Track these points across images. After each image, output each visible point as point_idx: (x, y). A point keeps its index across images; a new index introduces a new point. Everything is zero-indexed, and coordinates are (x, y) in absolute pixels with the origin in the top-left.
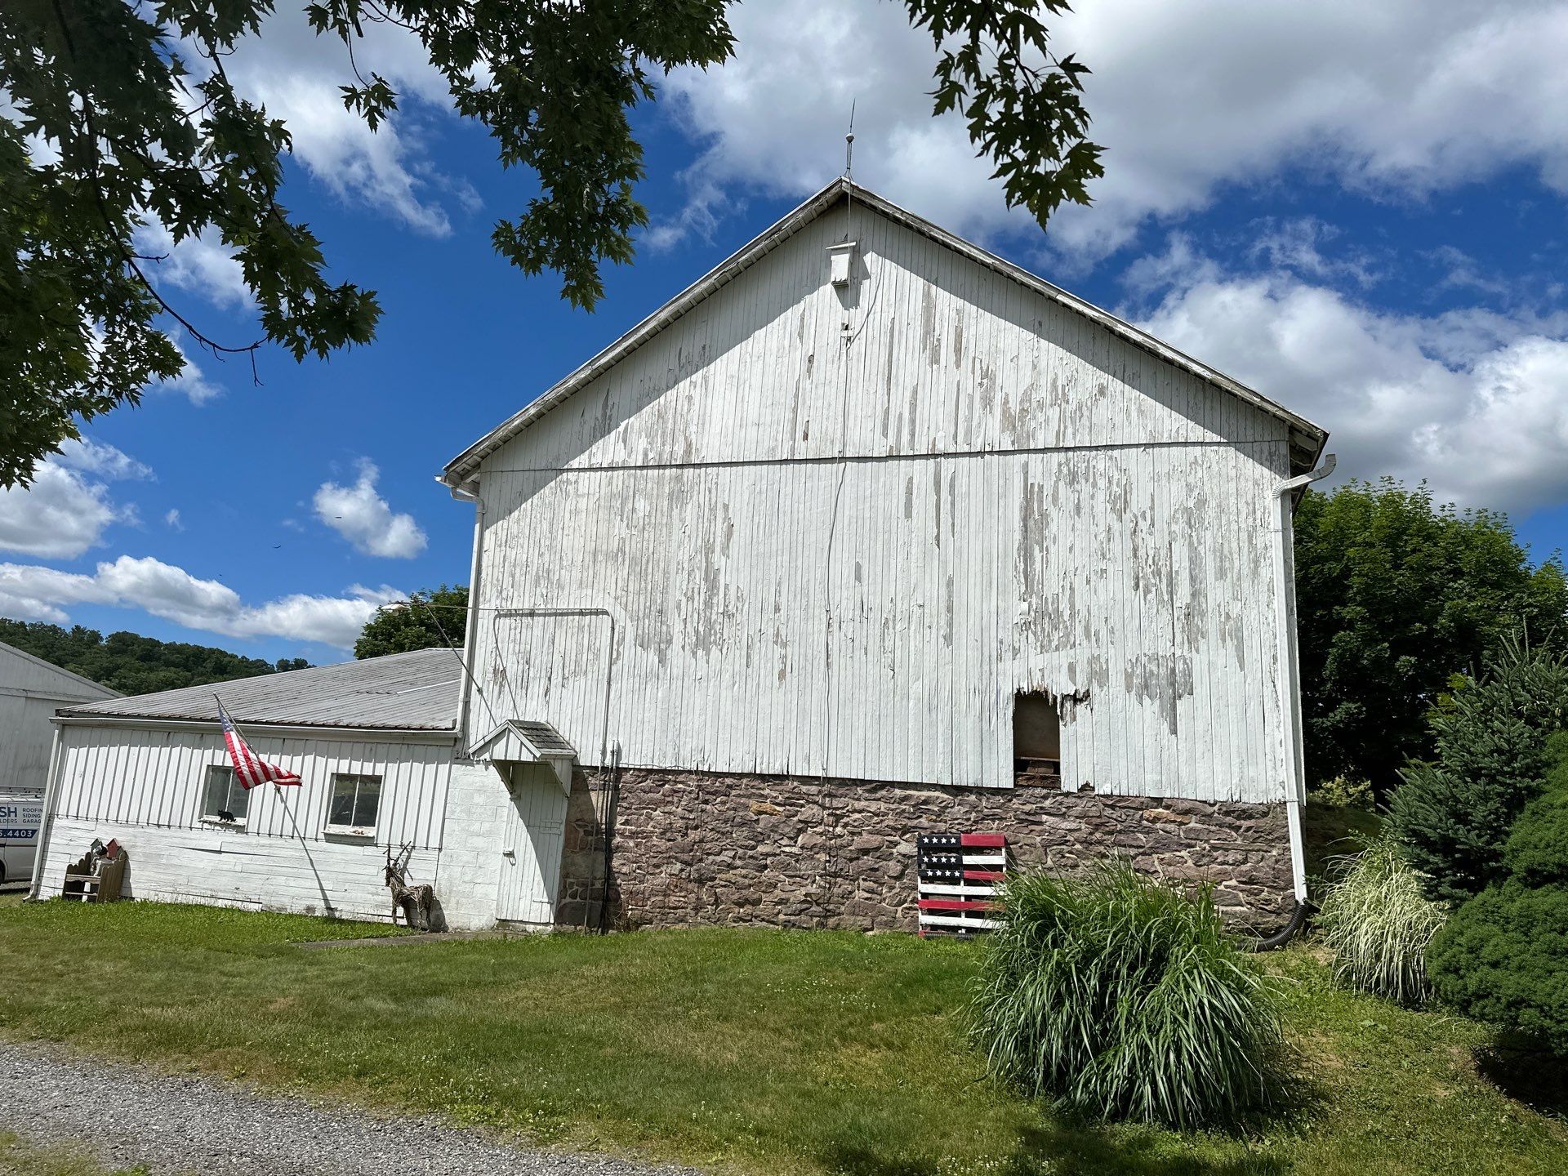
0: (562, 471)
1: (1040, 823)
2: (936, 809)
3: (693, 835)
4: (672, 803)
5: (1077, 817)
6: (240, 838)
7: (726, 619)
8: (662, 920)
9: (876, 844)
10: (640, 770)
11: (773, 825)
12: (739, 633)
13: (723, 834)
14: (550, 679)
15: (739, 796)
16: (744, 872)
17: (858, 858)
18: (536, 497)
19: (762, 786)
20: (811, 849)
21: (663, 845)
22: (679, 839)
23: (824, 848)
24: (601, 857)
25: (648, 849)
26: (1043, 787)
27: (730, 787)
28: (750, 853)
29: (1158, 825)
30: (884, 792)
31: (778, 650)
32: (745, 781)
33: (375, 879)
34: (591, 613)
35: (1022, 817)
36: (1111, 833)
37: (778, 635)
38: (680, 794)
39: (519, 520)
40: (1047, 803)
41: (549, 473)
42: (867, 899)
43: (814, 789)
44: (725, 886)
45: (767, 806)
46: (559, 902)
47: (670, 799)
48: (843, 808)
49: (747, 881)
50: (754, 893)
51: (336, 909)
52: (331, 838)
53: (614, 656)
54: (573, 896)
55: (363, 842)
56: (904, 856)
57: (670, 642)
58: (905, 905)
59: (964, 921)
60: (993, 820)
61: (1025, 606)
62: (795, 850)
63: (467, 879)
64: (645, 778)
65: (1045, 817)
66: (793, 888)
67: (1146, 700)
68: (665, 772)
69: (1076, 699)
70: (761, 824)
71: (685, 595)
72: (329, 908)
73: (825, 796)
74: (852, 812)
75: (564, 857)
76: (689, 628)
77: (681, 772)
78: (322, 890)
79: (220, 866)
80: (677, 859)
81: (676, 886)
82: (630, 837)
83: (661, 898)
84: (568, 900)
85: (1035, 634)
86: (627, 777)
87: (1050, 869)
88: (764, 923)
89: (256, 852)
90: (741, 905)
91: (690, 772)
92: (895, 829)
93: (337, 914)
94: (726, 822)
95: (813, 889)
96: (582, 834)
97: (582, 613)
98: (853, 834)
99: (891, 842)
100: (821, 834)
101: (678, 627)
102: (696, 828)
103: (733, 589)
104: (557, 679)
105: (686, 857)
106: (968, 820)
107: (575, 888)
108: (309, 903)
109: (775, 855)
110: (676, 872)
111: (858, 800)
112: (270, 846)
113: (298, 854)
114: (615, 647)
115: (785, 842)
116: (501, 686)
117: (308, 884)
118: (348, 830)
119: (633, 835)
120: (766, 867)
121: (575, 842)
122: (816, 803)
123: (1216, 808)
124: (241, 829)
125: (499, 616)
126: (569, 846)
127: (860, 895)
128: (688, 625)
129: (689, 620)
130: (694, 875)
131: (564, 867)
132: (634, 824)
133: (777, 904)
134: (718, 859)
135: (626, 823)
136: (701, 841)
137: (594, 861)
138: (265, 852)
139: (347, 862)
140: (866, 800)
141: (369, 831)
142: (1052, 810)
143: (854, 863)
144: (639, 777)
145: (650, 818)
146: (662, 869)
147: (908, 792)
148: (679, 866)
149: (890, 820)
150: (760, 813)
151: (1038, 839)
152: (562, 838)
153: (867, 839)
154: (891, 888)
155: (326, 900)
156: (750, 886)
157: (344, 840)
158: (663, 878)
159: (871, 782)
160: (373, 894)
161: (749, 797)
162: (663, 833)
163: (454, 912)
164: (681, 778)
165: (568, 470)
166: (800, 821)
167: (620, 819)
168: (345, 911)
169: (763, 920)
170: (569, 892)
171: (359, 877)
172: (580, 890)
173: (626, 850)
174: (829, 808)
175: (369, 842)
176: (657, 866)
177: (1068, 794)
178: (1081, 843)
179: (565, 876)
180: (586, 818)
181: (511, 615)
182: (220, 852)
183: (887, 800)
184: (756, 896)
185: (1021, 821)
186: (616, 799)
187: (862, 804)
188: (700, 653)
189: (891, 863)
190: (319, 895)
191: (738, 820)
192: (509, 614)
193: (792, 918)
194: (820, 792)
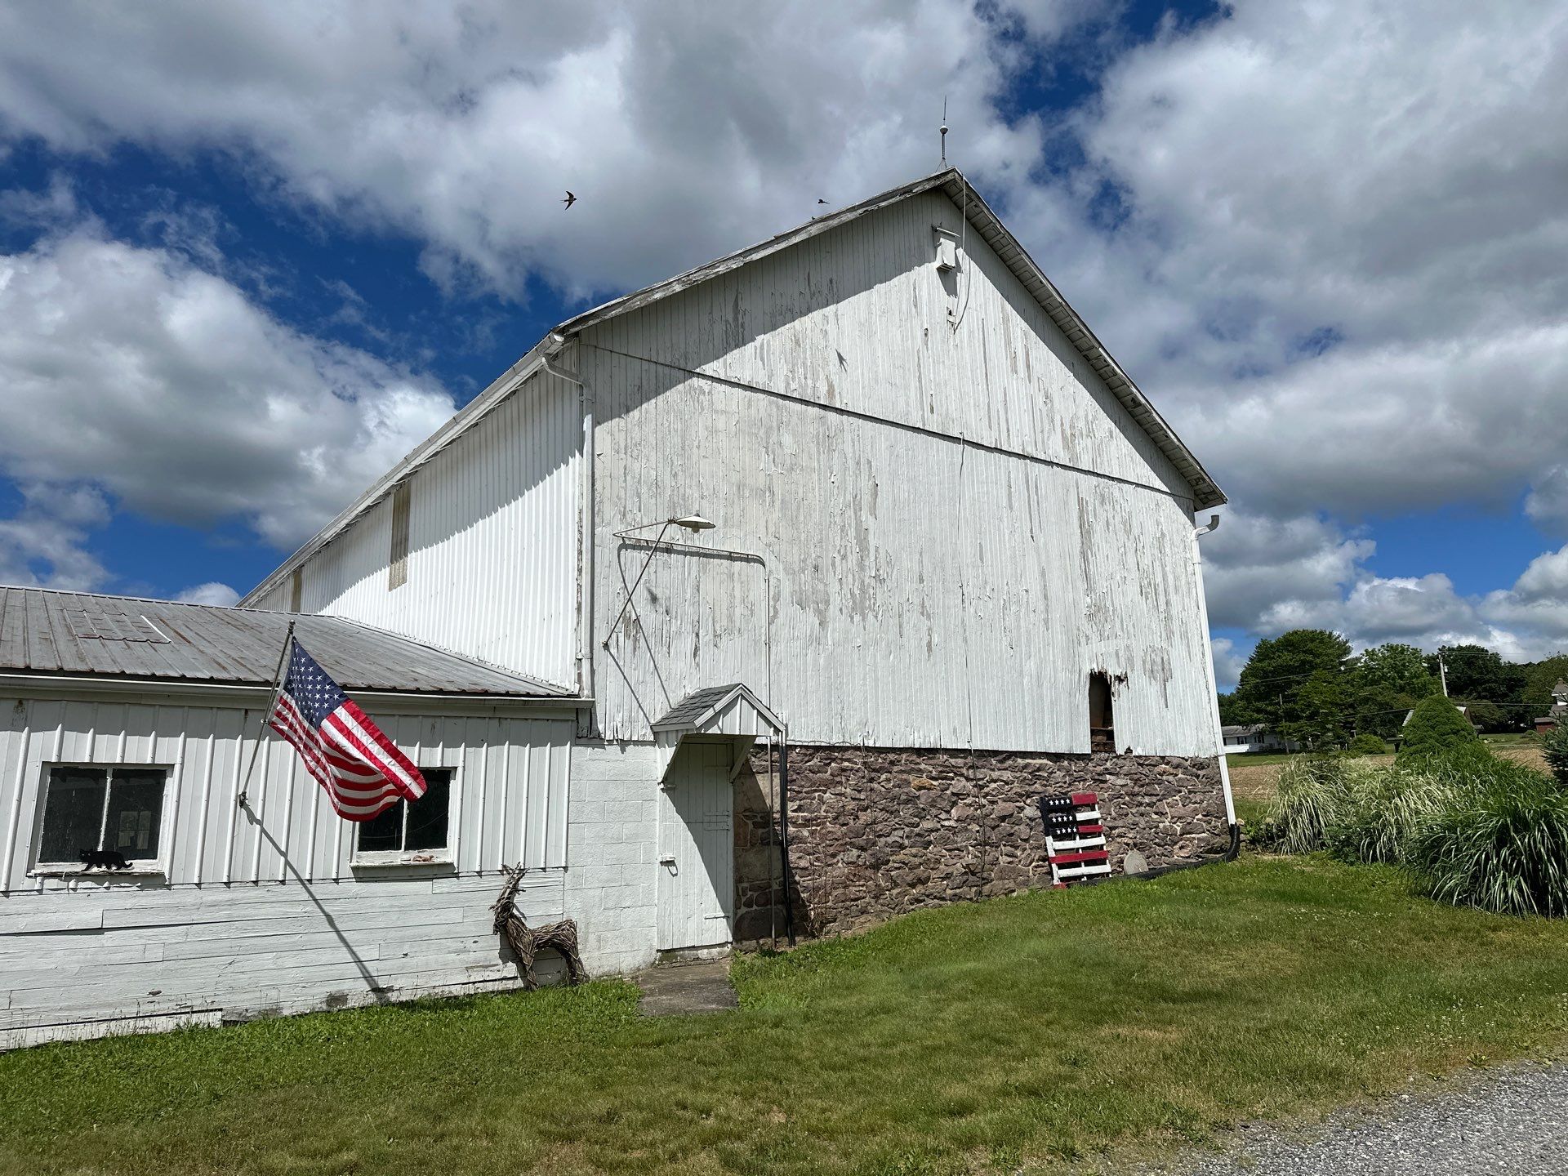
0: (692, 374)
1: (1105, 782)
2: (1046, 775)
3: (865, 817)
4: (840, 783)
5: (1125, 775)
6: (154, 897)
7: (878, 584)
8: (846, 915)
9: (1010, 811)
10: (807, 747)
11: (933, 801)
12: (891, 600)
13: (892, 813)
14: (697, 635)
15: (901, 772)
16: (914, 851)
17: (998, 826)
18: (660, 398)
19: (918, 760)
20: (964, 821)
21: (839, 831)
22: (851, 822)
23: (974, 819)
24: (776, 853)
25: (823, 837)
26: (1106, 752)
27: (892, 763)
28: (917, 830)
29: (1164, 778)
30: (1010, 762)
31: (925, 623)
32: (904, 756)
33: (459, 928)
34: (741, 559)
35: (1097, 777)
36: (1142, 786)
37: (923, 606)
38: (847, 774)
39: (640, 422)
40: (1108, 764)
41: (675, 372)
42: (1009, 863)
43: (960, 761)
44: (899, 868)
45: (925, 780)
46: (735, 914)
47: (838, 779)
48: (983, 779)
49: (917, 860)
50: (924, 872)
51: (390, 989)
52: (363, 874)
53: (772, 614)
54: (749, 904)
55: (429, 872)
56: (1030, 819)
57: (827, 602)
58: (1034, 864)
59: (1084, 870)
60: (1079, 782)
61: (1088, 600)
62: (952, 823)
63: (610, 904)
64: (812, 756)
65: (1108, 777)
66: (955, 861)
67: (1153, 682)
68: (831, 748)
69: (1120, 679)
70: (923, 800)
71: (839, 552)
72: (376, 990)
73: (970, 767)
74: (989, 782)
75: (736, 857)
76: (846, 590)
77: (847, 749)
78: (359, 962)
79: (102, 958)
80: (853, 845)
81: (855, 875)
82: (804, 826)
83: (841, 891)
84: (744, 910)
85: (1095, 623)
86: (793, 755)
87: (1115, 819)
88: (936, 901)
89: (196, 918)
90: (913, 886)
91: (857, 748)
92: (1021, 795)
93: (393, 997)
94: (893, 800)
95: (969, 859)
96: (751, 826)
97: (731, 557)
98: (993, 803)
99: (1019, 807)
100: (970, 805)
101: (834, 587)
102: (865, 810)
103: (882, 552)
104: (706, 637)
105: (861, 841)
106: (1065, 782)
107: (750, 893)
108: (334, 988)
109: (937, 830)
110: (854, 859)
111: (993, 770)
112: (232, 903)
113: (298, 909)
114: (771, 603)
115: (943, 816)
116: (636, 640)
117: (326, 956)
118: (399, 857)
119: (807, 823)
120: (930, 843)
121: (745, 838)
122: (962, 775)
123: (1189, 762)
124: (154, 881)
125: (624, 546)
126: (742, 843)
127: (1003, 860)
128: (844, 586)
129: (844, 580)
130: (870, 861)
131: (737, 869)
132: (808, 810)
133: (943, 879)
134: (890, 840)
135: (799, 809)
136: (874, 822)
137: (770, 857)
138: (223, 914)
139: (403, 910)
140: (999, 770)
141: (439, 856)
142: (1112, 771)
143: (996, 830)
144: (805, 755)
145: (822, 801)
146: (839, 858)
147: (1027, 761)
148: (855, 852)
149: (1017, 788)
150: (920, 788)
151: (1106, 795)
152: (731, 834)
153: (1002, 808)
154: (1024, 850)
155: (368, 977)
156: (921, 864)
157: (393, 874)
158: (840, 869)
159: (1002, 752)
160: (458, 952)
161: (909, 772)
162: (836, 818)
163: (596, 954)
164: (847, 755)
165: (699, 375)
166: (953, 794)
167: (792, 806)
168: (405, 988)
169: (935, 897)
170: (744, 899)
171: (428, 929)
172: (755, 895)
173: (802, 840)
174: (972, 780)
175: (447, 871)
176: (834, 856)
177: (1118, 757)
178: (1128, 795)
179: (738, 880)
180: (755, 807)
181: (641, 548)
182: (100, 931)
183: (1013, 769)
184: (926, 875)
185: (1095, 780)
186: (785, 783)
187: (996, 774)
188: (857, 618)
189: (1021, 827)
190: (355, 970)
191: (903, 797)
192: (637, 546)
193: (958, 891)
194: (965, 764)
